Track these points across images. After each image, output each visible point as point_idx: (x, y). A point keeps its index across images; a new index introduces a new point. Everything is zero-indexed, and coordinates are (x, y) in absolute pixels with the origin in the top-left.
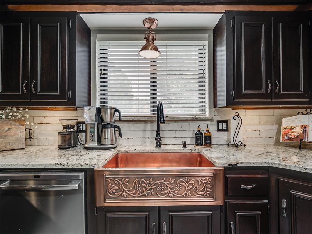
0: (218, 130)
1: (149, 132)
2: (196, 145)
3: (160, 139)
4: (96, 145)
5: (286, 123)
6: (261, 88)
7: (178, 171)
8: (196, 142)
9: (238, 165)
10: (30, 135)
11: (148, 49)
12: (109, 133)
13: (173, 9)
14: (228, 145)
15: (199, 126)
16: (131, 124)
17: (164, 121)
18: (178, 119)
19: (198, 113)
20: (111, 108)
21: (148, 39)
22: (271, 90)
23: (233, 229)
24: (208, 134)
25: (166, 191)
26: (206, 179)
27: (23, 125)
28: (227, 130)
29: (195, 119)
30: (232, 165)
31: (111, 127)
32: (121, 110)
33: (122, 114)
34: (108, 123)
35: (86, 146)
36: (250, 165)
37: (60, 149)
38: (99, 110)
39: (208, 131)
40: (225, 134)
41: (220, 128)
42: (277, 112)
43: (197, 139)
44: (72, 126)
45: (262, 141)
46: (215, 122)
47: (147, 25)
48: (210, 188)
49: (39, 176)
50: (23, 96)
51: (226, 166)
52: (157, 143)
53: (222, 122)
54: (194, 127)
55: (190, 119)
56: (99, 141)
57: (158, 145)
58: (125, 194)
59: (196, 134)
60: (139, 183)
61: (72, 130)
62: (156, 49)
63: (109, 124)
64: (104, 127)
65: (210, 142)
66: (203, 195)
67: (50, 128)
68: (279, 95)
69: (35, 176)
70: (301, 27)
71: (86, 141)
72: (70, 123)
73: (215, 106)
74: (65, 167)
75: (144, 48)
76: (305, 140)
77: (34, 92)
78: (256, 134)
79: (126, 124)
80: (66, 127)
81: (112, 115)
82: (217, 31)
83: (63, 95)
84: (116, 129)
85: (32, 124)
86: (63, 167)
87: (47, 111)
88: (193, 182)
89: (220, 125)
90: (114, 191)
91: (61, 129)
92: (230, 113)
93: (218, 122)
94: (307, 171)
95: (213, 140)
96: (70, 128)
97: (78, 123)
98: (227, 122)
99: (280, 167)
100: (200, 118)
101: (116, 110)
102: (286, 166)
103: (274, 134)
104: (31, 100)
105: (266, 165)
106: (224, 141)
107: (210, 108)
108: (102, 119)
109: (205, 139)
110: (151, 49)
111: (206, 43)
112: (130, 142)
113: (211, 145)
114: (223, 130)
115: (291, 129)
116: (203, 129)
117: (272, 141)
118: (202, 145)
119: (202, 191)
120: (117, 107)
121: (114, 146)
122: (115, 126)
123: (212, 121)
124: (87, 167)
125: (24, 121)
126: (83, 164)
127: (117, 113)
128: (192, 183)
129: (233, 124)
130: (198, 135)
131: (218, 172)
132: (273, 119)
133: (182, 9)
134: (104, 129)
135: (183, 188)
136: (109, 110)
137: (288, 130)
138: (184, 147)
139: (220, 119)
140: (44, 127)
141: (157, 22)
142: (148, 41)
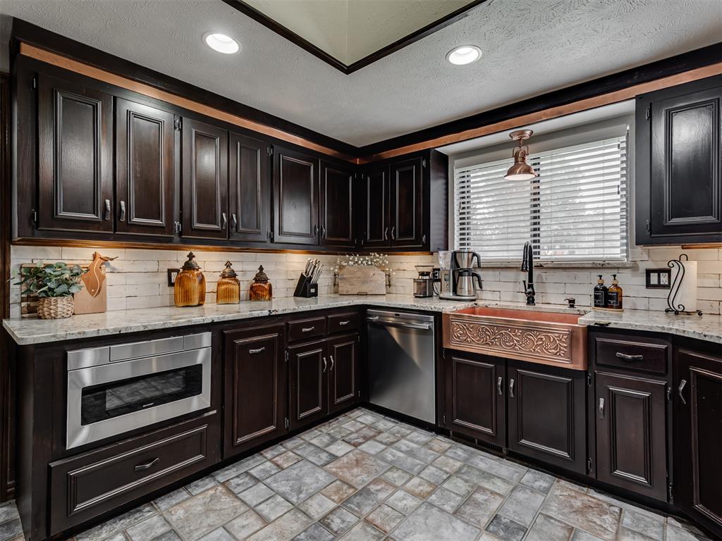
0: (649, 285)
2: (596, 306)
3: (534, 294)
4: (451, 295)
7: (524, 323)
8: (595, 302)
9: (610, 326)
10: (389, 282)
11: (516, 173)
12: (466, 282)
14: (667, 311)
15: (601, 276)
16: (497, 273)
18: (567, 266)
19: (619, 256)
20: (469, 252)
21: (516, 156)
24: (615, 290)
25: (512, 343)
26: (559, 337)
27: (384, 271)
28: (668, 287)
30: (600, 324)
31: (469, 275)
32: (481, 254)
33: (481, 258)
35: (441, 295)
36: (630, 328)
37: (416, 297)
38: (455, 254)
39: (616, 285)
40: (666, 292)
41: (654, 282)
43: (596, 297)
44: (428, 274)
46: (642, 271)
47: (515, 138)
48: (565, 347)
49: (398, 315)
50: (385, 243)
51: (592, 324)
52: (528, 298)
53: (659, 271)
54: (593, 279)
55: (590, 266)
56: (455, 291)
57: (531, 301)
58: (469, 339)
59: (596, 289)
60: (483, 331)
61: (427, 278)
63: (467, 271)
64: (461, 275)
65: (619, 303)
66: (556, 354)
67: (407, 275)
69: (396, 315)
71: (441, 290)
72: (425, 270)
74: (419, 309)
75: (511, 172)
77: (393, 238)
79: (491, 273)
80: (422, 274)
81: (470, 261)
83: (418, 240)
84: (475, 278)
85: (391, 270)
87: (403, 256)
88: (543, 337)
89: (654, 276)
90: (459, 335)
91: (416, 276)
93: (648, 272)
96: (426, 275)
97: (434, 270)
98: (667, 271)
99: (678, 334)
100: (609, 264)
101: (474, 254)
102: (684, 331)
105: (659, 330)
106: (659, 305)
107: (631, 247)
108: (457, 265)
110: (520, 173)
112: (496, 296)
113: (620, 307)
114: (659, 286)
119: (553, 349)
120: (476, 250)
121: (473, 298)
122: (474, 275)
123: (634, 267)
124: (436, 310)
125: (384, 267)
126: (433, 307)
127: (475, 258)
128: (542, 339)
130: (599, 290)
131: (575, 330)
134: (460, 277)
135: (532, 343)
136: (466, 255)
138: (572, 306)
139: (653, 266)
140: (401, 274)
141: (528, 132)
142: (516, 161)
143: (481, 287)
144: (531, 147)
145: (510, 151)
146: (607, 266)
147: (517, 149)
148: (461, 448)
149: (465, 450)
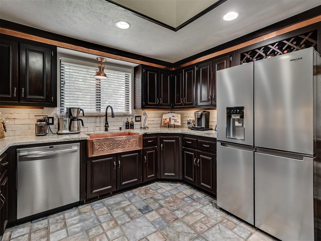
0: (136, 121)
1: (98, 123)
2: (126, 129)
3: (108, 126)
4: (68, 131)
5: (165, 117)
6: (154, 102)
8: (126, 127)
9: (147, 133)
10: (5, 128)
11: (101, 76)
12: (76, 123)
13: (117, 58)
14: (141, 128)
15: (127, 119)
17: (114, 116)
19: (125, 112)
20: (78, 109)
22: (158, 103)
23: (145, 158)
24: (132, 123)
25: (121, 146)
26: (136, 139)
28: (140, 121)
29: (125, 115)
30: (145, 133)
31: (77, 120)
33: (84, 111)
34: (75, 118)
36: (151, 133)
38: (69, 109)
39: (132, 121)
40: (139, 123)
41: (137, 120)
42: (161, 112)
43: (126, 126)
44: (43, 120)
45: (155, 126)
46: (135, 117)
47: (99, 60)
48: (138, 143)
49: (53, 147)
51: (143, 134)
53: (138, 117)
54: (125, 120)
56: (70, 129)
57: (106, 130)
58: (103, 149)
59: (126, 123)
60: (109, 144)
62: (105, 75)
65: (133, 127)
66: (135, 146)
68: (161, 105)
69: (50, 147)
70: (169, 77)
71: (59, 129)
72: (41, 118)
73: (135, 108)
74: (70, 140)
75: (98, 74)
76: (170, 124)
77: (23, 96)
78: (152, 122)
79: (86, 119)
80: (40, 121)
81: (78, 113)
82: (136, 69)
84: (80, 121)
85: (4, 119)
86: (69, 140)
87: (14, 109)
89: (137, 118)
90: (98, 149)
92: (141, 112)
93: (136, 117)
94: (168, 133)
95: (134, 126)
96: (43, 122)
98: (140, 116)
99: (161, 133)
101: (81, 110)
103: (159, 122)
104: (19, 102)
105: (156, 132)
106: (139, 127)
107: (132, 109)
108: (71, 115)
109: (131, 125)
110: (103, 76)
111: (130, 74)
112: (86, 130)
113: (133, 128)
114: (138, 121)
115: (166, 119)
116: (130, 121)
117: (159, 125)
118: (129, 129)
119: (135, 144)
120: (81, 107)
121: (79, 132)
123: (133, 116)
124: (83, 139)
127: (81, 112)
128: (131, 142)
129: (143, 118)
131: (141, 136)
132: (159, 115)
133: (121, 59)
134: (72, 121)
135: (128, 144)
136: (76, 110)
137: (164, 120)
138: (121, 130)
139: (137, 115)
141: (105, 59)
142: (100, 70)
143: (83, 125)
144: (106, 66)
145: (97, 65)
146: (127, 115)
147: (100, 65)
148: (96, 204)
149: (98, 203)
